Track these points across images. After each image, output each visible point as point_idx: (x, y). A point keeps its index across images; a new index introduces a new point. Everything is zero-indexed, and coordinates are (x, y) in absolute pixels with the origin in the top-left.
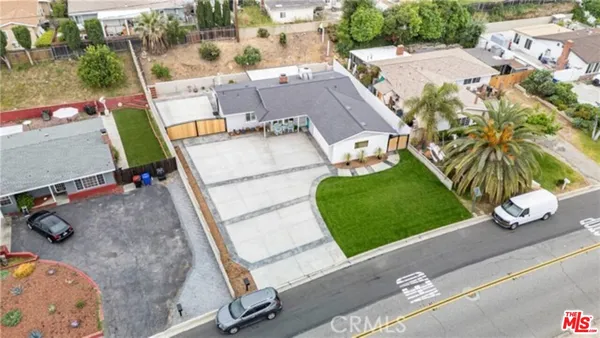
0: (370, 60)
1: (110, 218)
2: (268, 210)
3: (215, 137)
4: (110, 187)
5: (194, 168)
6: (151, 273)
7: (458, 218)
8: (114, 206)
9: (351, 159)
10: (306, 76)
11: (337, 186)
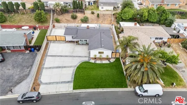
0: (123, 26)
1: (16, 59)
2: (60, 67)
3: (61, 42)
4: (23, 50)
5: (48, 50)
6: (14, 77)
7: (122, 87)
8: (20, 56)
9: (96, 57)
10: (96, 28)
11: (87, 65)
